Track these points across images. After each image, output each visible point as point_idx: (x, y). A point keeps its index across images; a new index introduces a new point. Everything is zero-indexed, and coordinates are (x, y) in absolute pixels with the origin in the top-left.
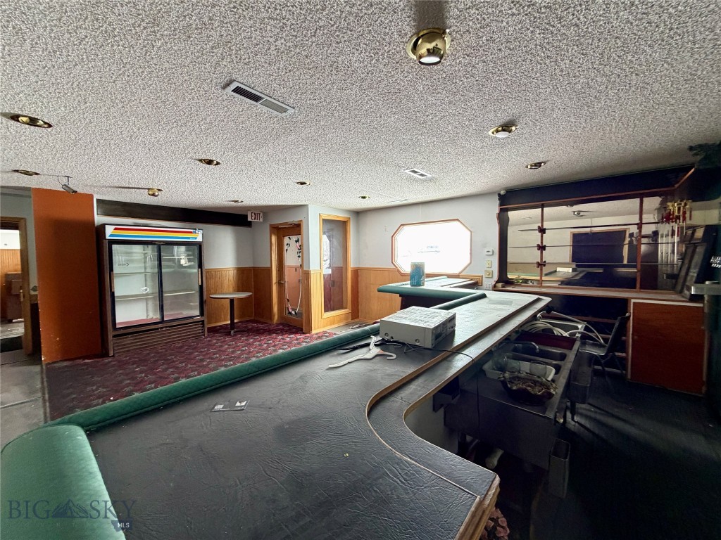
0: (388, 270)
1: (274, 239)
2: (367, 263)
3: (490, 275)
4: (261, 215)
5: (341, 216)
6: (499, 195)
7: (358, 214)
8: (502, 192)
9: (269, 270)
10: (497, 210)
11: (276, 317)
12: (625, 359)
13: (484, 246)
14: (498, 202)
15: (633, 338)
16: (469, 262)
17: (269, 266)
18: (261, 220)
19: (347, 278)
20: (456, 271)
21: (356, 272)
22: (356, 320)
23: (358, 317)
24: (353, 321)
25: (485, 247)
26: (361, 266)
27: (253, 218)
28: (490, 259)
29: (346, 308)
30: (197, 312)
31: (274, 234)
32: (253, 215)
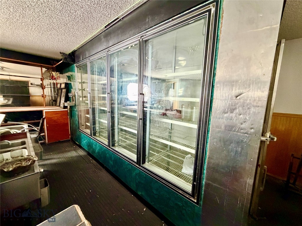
12: (44, 136)
15: (47, 126)
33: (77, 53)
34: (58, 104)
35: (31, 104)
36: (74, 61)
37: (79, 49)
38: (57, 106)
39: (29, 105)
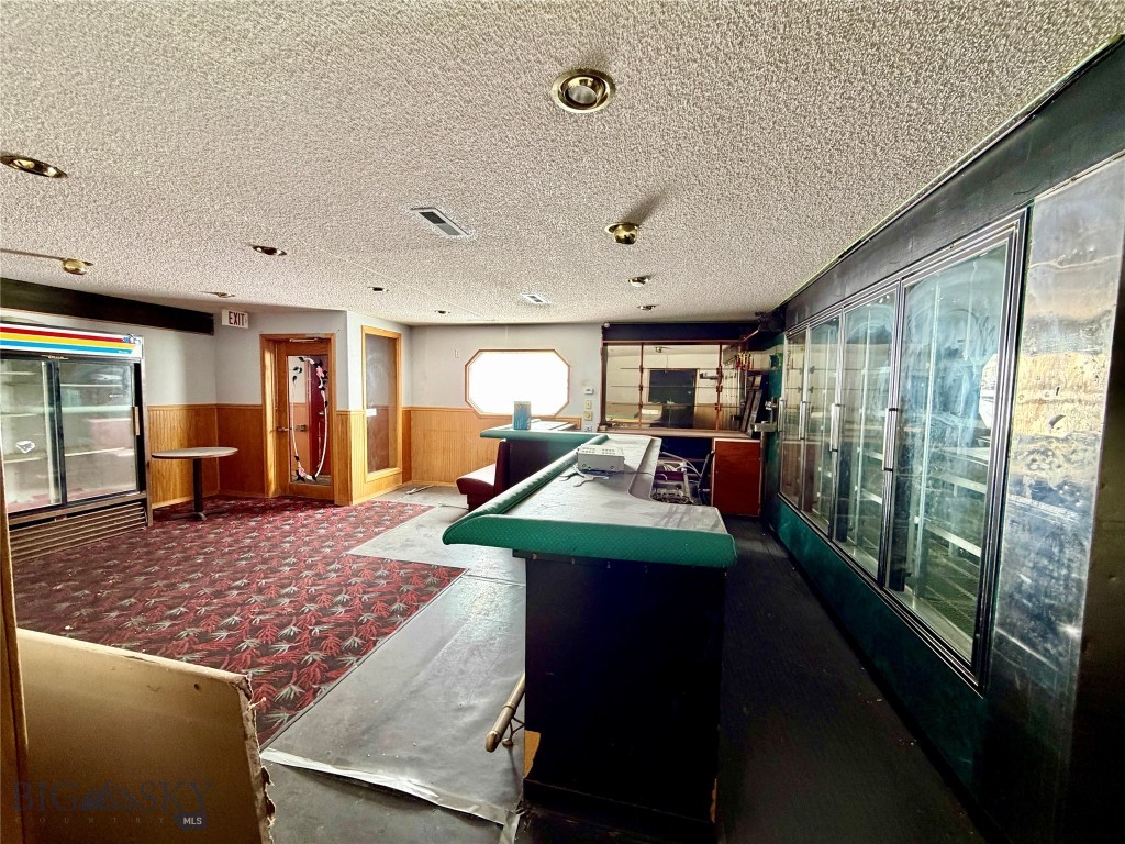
0: (460, 411)
1: (268, 358)
2: (425, 401)
3: (590, 417)
4: (246, 316)
5: (389, 330)
6: (603, 328)
7: (412, 329)
8: (607, 325)
9: (259, 412)
10: (600, 346)
11: (273, 487)
13: (584, 383)
14: (601, 336)
16: (566, 401)
17: (259, 402)
18: (246, 326)
19: (396, 423)
20: (551, 412)
21: (409, 414)
22: (409, 483)
23: (410, 479)
24: (405, 484)
25: (584, 385)
26: (415, 405)
27: (233, 321)
28: (590, 398)
29: (395, 467)
30: (132, 485)
31: (269, 350)
32: (232, 316)
33: (791, 307)
34: (744, 428)
35: (694, 423)
36: (783, 326)
37: (794, 298)
38: (742, 432)
39: (690, 427)
